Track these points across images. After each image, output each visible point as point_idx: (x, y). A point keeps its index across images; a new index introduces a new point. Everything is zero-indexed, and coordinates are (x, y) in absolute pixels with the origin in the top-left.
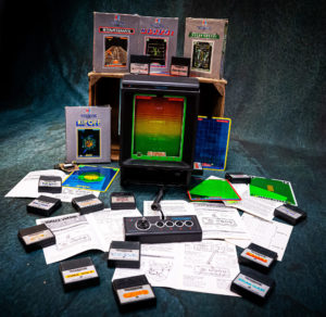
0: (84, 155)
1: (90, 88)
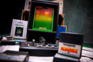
1: (22, 15)
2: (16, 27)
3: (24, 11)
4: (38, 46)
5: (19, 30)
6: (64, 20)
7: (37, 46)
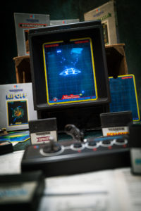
0: (14, 124)
1: (16, 70)
2: (9, 104)
3: (18, 59)
4: (63, 148)
5: (18, 108)
6: (125, 58)
7: (60, 149)
